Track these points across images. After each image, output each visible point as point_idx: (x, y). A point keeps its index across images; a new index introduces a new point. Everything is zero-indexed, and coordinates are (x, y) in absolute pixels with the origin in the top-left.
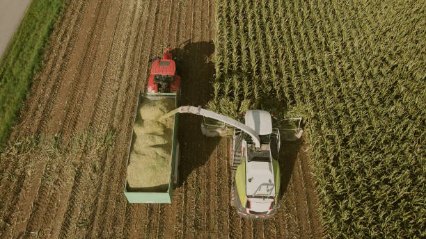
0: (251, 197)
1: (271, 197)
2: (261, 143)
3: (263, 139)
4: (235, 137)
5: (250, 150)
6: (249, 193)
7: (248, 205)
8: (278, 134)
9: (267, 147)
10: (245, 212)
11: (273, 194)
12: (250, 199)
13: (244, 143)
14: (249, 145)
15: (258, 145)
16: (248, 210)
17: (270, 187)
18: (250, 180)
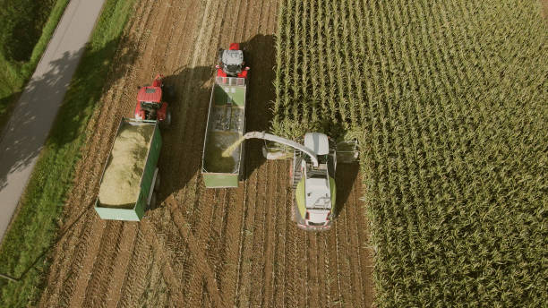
0: (310, 209)
1: (328, 209)
2: (320, 162)
3: (321, 159)
4: (295, 158)
5: (309, 169)
6: (308, 206)
7: (307, 216)
8: (335, 155)
9: (324, 167)
10: (305, 224)
11: (329, 206)
12: (309, 211)
13: (304, 163)
14: (309, 165)
15: (316, 164)
16: (307, 221)
17: (327, 200)
18: (309, 195)
